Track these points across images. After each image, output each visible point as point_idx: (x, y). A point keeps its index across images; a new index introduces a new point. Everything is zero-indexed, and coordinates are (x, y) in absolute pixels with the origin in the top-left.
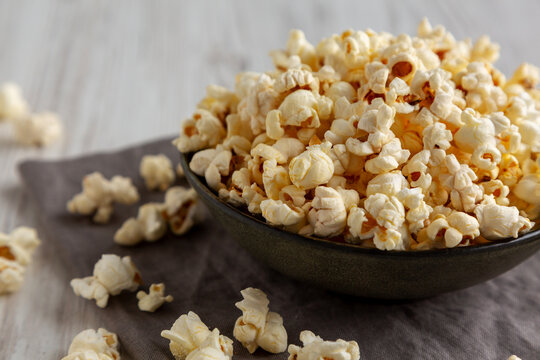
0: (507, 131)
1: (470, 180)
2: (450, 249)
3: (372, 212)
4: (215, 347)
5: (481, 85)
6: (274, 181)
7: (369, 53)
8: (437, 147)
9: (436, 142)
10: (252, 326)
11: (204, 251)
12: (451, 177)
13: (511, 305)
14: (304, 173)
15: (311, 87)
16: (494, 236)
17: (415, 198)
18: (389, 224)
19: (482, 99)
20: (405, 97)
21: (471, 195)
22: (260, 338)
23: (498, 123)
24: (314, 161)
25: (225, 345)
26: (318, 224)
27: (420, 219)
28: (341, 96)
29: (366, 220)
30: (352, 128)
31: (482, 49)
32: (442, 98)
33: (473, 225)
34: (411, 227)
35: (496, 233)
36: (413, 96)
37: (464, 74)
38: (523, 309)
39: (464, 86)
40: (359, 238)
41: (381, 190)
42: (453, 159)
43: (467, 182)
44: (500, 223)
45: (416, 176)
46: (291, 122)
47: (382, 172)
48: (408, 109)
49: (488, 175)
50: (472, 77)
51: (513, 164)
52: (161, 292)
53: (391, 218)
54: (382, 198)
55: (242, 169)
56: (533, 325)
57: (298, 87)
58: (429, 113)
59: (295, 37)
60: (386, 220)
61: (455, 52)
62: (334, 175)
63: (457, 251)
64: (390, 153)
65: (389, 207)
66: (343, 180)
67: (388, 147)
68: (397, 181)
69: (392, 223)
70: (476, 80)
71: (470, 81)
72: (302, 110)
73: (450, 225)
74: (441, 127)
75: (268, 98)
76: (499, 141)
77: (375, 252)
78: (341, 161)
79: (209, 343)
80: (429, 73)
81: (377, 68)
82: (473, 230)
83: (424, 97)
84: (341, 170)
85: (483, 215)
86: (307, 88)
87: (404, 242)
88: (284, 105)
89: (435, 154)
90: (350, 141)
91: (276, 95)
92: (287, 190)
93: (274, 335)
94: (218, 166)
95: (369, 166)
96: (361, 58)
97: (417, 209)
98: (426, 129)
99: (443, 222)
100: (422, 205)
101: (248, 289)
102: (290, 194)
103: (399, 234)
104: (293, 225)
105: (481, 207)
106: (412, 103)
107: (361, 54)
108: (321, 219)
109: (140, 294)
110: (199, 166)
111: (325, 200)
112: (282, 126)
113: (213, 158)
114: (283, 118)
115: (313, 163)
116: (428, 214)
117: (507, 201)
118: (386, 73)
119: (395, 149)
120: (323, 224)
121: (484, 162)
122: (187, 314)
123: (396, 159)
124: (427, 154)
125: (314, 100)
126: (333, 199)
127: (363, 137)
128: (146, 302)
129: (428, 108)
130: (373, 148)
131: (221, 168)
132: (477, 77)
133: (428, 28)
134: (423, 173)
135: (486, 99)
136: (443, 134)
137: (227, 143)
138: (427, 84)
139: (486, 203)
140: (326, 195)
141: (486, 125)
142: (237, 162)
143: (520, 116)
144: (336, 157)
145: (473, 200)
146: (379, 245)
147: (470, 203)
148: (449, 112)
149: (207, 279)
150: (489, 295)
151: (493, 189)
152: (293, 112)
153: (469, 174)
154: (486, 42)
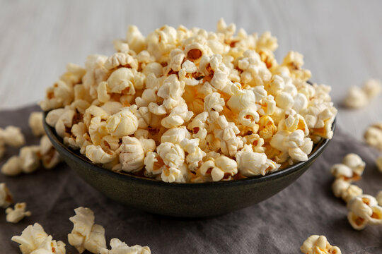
0: (265, 99)
1: (234, 134)
2: (215, 182)
3: (161, 155)
4: (47, 249)
5: (251, 66)
6: (97, 132)
7: (175, 42)
8: (213, 110)
9: (212, 106)
10: (79, 234)
11: (64, 180)
12: (221, 131)
13: (273, 223)
14: (115, 127)
15: (132, 66)
16: (248, 174)
17: (192, 146)
18: (172, 164)
19: (252, 76)
20: (193, 74)
21: (234, 145)
22: (86, 243)
23: (258, 94)
24: (123, 118)
25: (56, 247)
26: (124, 163)
27: (195, 160)
28: (152, 72)
29: (156, 160)
30: (154, 95)
31: (264, 41)
32: (219, 75)
33: (233, 166)
34: (190, 166)
35: (249, 172)
36: (199, 73)
37: (241, 59)
38: (281, 226)
39: (240, 67)
40: (151, 173)
41: (169, 140)
42: (223, 119)
43: (231, 135)
44: (252, 164)
45: (196, 130)
46: (114, 90)
47: (172, 127)
48: (194, 82)
49: (251, 130)
50: (245, 60)
51: (270, 123)
52: (23, 209)
53: (173, 160)
54: (169, 145)
55: (80, 123)
56: (286, 237)
57: (121, 66)
58: (209, 85)
59: (130, 30)
60: (170, 161)
61: (243, 43)
62: (139, 128)
63: (221, 184)
64: (178, 114)
65: (173, 152)
66: (146, 132)
67: (177, 109)
68: (182, 134)
69: (174, 163)
70: (248, 63)
71: (244, 64)
72: (122, 82)
73: (216, 166)
74: (216, 96)
75: (102, 73)
76: (260, 106)
77: (162, 183)
78: (144, 119)
79: (44, 246)
80: (211, 57)
81: (177, 53)
82: (232, 169)
83: (207, 74)
84: (145, 125)
85: (241, 159)
86: (129, 66)
87: (185, 177)
88: (110, 78)
89: (211, 115)
90: (151, 105)
91: (107, 71)
92: (105, 139)
93: (95, 241)
94: (64, 120)
95: (164, 123)
96: (169, 45)
97: (194, 154)
98: (206, 97)
99: (211, 163)
100: (197, 151)
101: (80, 208)
102: (108, 141)
103: (179, 172)
104: (107, 163)
105: (240, 153)
106: (198, 79)
107: (169, 43)
108: (126, 159)
109: (9, 210)
110: (52, 121)
111: (128, 146)
112: (108, 93)
113: (62, 114)
114: (109, 87)
115: (121, 120)
116: (201, 157)
117: (262, 149)
118: (182, 56)
119: (181, 111)
120: (127, 164)
121: (246, 121)
122: (33, 225)
123: (183, 118)
124: (205, 115)
125: (132, 75)
126: (134, 145)
127: (160, 102)
128: (12, 216)
129: (209, 82)
130: (167, 110)
131: (66, 122)
132: (249, 61)
133: (224, 25)
134: (201, 129)
135: (255, 76)
136: (217, 101)
137: (73, 104)
138: (209, 65)
139: (245, 150)
140: (129, 142)
141: (249, 95)
142: (78, 117)
143: (279, 89)
144: (140, 116)
145: (236, 148)
146: (164, 178)
147: (233, 150)
148: (225, 85)
149: (61, 201)
150: (260, 216)
151: (252, 141)
152: (116, 83)
153: (234, 130)
154: (268, 35)
